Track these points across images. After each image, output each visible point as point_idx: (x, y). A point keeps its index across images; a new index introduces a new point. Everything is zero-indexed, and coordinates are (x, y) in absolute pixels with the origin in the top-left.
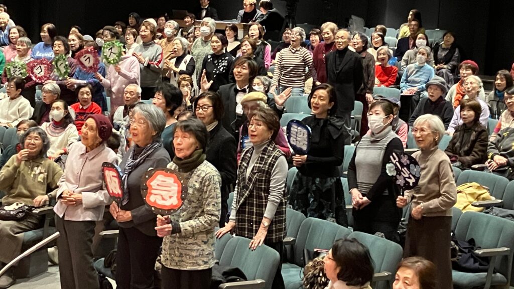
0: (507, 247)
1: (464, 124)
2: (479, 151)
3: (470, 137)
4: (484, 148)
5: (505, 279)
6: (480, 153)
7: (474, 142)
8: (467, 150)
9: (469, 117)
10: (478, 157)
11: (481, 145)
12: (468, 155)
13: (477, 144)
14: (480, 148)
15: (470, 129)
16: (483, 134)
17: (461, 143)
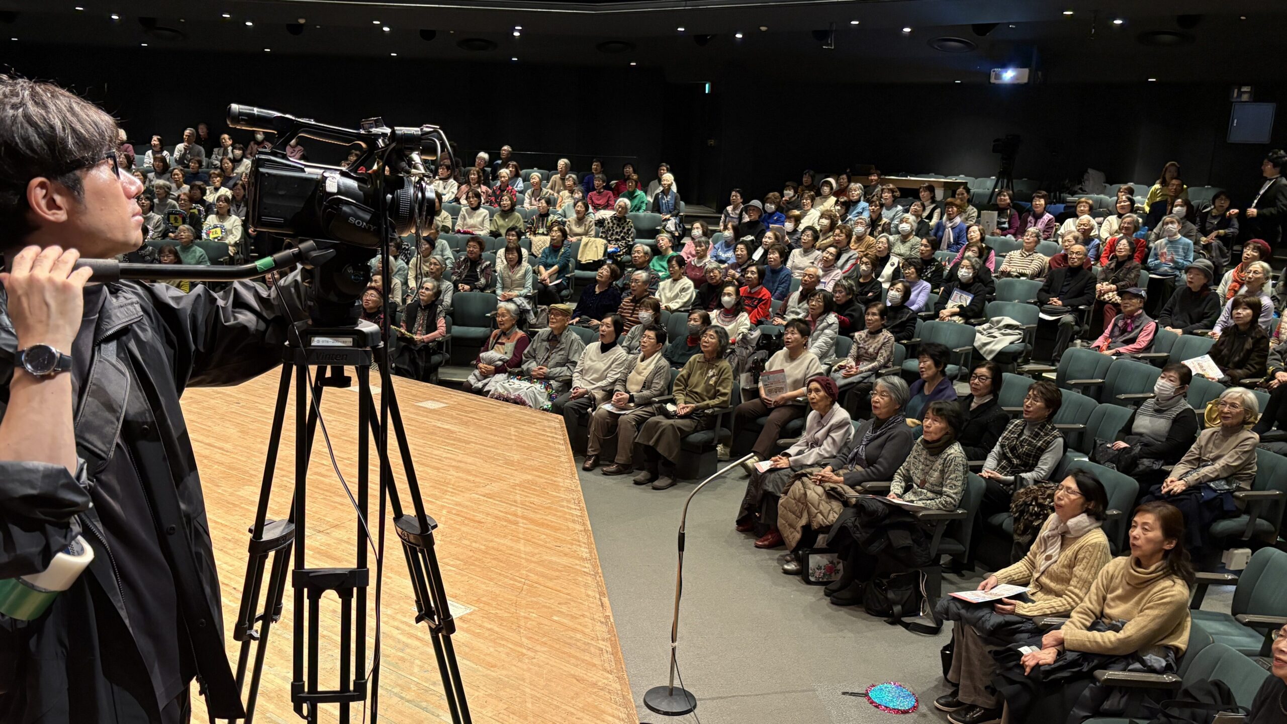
0: (1278, 490)
1: (1236, 326)
2: (1256, 363)
3: (1244, 344)
4: (1263, 360)
5: (1273, 529)
6: (1257, 367)
7: (1249, 352)
8: (1239, 361)
9: (1244, 316)
10: (1254, 370)
11: (1258, 356)
12: (1241, 368)
13: (1253, 355)
14: (1258, 360)
15: (1244, 333)
16: (1262, 341)
17: (1230, 350)
